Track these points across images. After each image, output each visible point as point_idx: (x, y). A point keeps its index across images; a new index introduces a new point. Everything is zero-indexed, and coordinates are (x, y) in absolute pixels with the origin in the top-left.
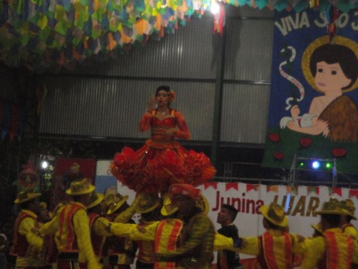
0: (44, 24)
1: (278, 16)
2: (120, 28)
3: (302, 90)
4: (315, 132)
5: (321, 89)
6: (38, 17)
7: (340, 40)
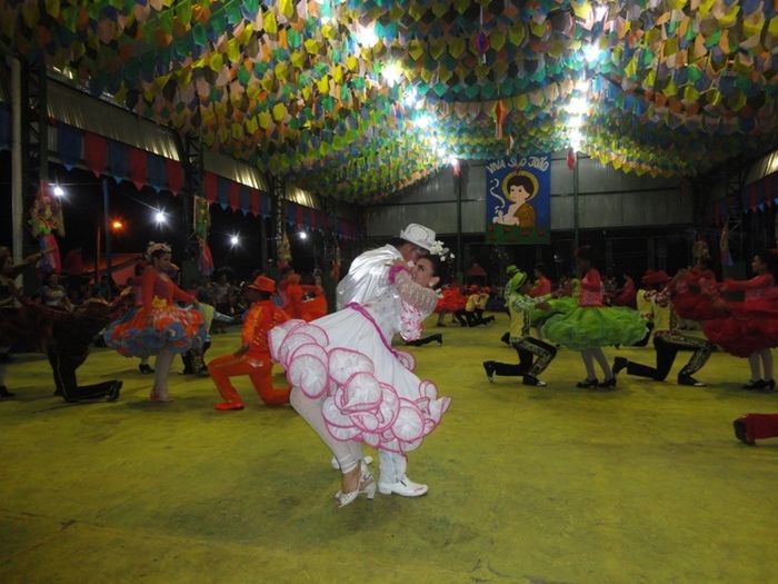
1: (488, 163)
2: (405, 177)
3: (503, 202)
4: (512, 223)
5: (514, 200)
6: (362, 175)
7: (523, 173)
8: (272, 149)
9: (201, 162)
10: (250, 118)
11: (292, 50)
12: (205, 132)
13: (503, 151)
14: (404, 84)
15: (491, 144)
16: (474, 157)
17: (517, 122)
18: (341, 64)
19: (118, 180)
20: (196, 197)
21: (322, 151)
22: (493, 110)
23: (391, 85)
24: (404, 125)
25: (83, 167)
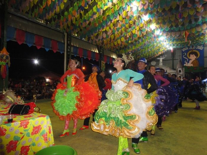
0: (145, 55)
1: (182, 48)
2: (156, 54)
3: (188, 59)
4: (191, 66)
5: (191, 59)
6: (144, 54)
7: (194, 51)
8: (121, 49)
9: (103, 53)
10: (115, 41)
11: (126, 24)
12: (104, 45)
13: (187, 45)
14: (156, 29)
15: (183, 43)
16: (178, 47)
17: (192, 36)
18: (139, 26)
19: (85, 58)
20: (102, 61)
21: (133, 48)
22: (184, 33)
23: (153, 29)
24: (156, 40)
25: (78, 56)
